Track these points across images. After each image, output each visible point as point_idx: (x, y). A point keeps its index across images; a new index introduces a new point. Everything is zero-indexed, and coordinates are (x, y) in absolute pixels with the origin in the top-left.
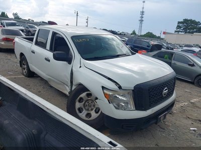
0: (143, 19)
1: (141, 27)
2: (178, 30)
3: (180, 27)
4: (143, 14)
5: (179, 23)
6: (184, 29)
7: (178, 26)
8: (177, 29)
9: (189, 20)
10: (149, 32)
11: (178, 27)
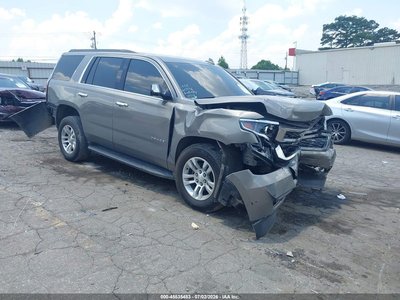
0: (247, 33)
1: (244, 51)
2: (327, 45)
3: (331, 39)
4: (245, 23)
5: (326, 27)
6: (339, 42)
7: (325, 36)
8: (323, 44)
9: (350, 19)
10: (263, 61)
11: (326, 38)
